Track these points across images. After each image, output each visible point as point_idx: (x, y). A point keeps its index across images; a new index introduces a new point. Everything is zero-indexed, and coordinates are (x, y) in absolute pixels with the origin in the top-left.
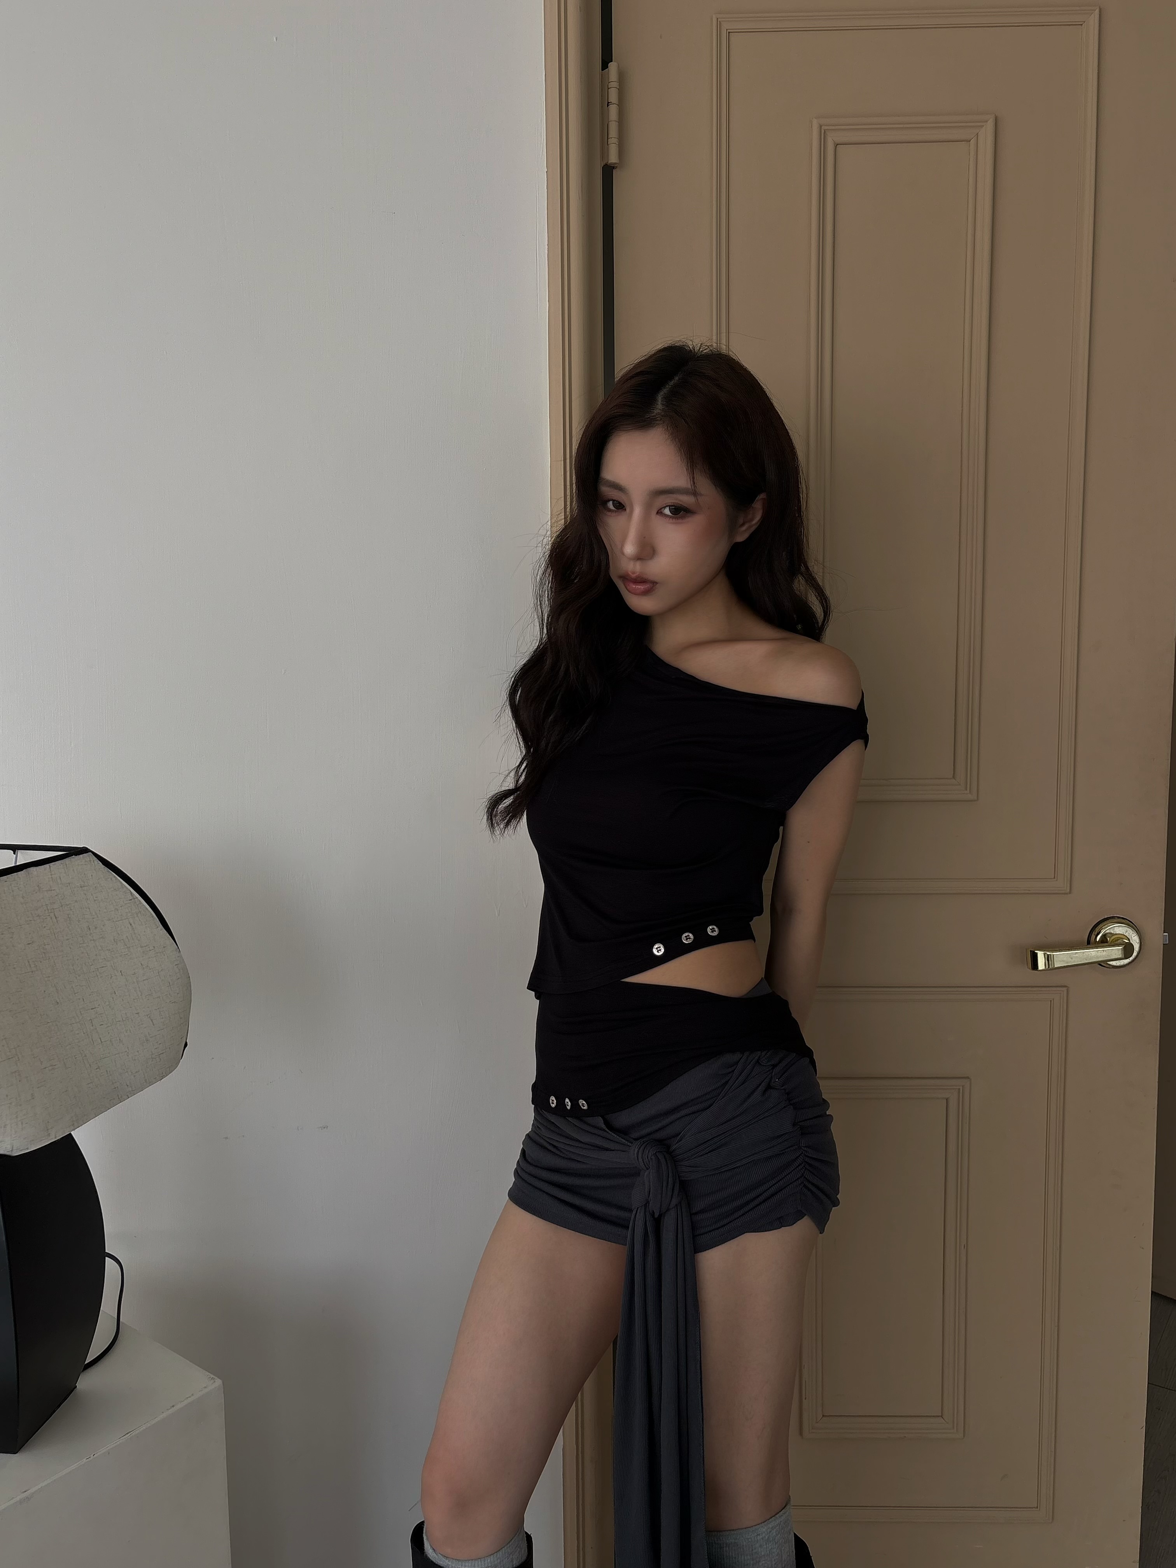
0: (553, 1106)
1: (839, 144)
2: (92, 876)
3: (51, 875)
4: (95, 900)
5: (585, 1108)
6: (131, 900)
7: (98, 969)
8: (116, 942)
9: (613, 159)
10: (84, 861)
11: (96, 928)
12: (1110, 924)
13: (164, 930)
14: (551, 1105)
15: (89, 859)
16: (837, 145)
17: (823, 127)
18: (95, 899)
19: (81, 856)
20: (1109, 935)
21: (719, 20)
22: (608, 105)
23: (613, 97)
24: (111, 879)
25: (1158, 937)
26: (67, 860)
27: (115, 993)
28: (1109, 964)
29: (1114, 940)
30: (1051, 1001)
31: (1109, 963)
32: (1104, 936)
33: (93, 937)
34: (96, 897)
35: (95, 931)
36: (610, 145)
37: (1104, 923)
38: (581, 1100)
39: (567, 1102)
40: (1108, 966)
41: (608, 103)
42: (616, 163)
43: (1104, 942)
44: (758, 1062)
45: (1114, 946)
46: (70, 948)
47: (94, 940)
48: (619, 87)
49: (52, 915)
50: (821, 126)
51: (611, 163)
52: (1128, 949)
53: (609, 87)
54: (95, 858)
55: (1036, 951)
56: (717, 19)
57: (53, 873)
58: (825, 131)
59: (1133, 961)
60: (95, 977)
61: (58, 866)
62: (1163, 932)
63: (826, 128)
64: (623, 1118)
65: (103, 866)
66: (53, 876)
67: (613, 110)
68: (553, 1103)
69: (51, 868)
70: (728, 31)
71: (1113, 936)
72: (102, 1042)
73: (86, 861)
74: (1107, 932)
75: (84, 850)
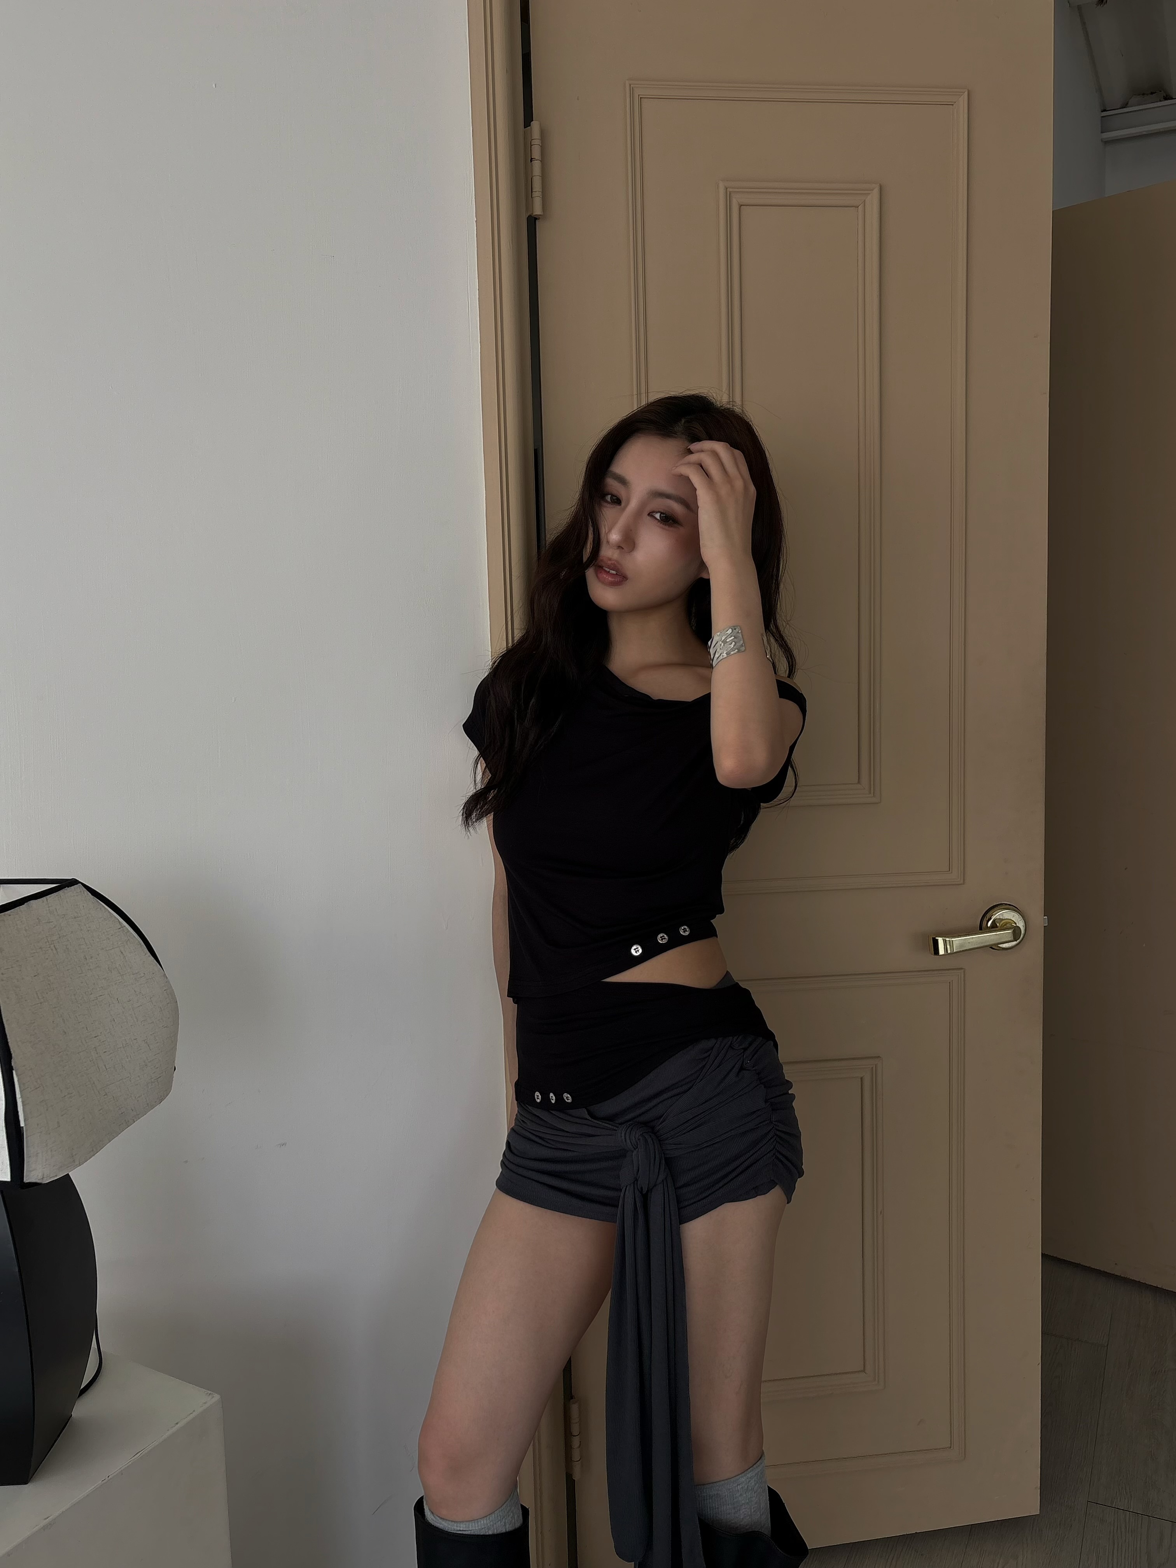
0: (538, 1101)
1: (743, 205)
2: (83, 906)
3: (49, 907)
4: (88, 931)
5: (569, 1101)
6: (120, 928)
7: (97, 997)
8: (111, 970)
9: (537, 211)
10: (75, 892)
11: (92, 957)
12: (998, 911)
13: (152, 957)
14: (537, 1100)
15: (79, 891)
16: (741, 206)
17: (728, 189)
18: (89, 929)
19: (72, 887)
20: (998, 921)
21: (631, 86)
22: (531, 161)
23: (536, 153)
24: (101, 909)
25: (1040, 920)
26: (61, 892)
27: (114, 1021)
28: (999, 947)
29: (1003, 925)
30: (950, 983)
31: (999, 945)
32: (994, 921)
33: (89, 966)
34: (90, 927)
35: (91, 960)
36: (534, 198)
37: (995, 909)
38: (566, 1094)
39: (552, 1097)
40: (998, 948)
41: (532, 159)
42: (541, 215)
43: (994, 927)
44: (731, 1047)
45: (1004, 930)
46: (71, 978)
47: (91, 969)
48: (542, 144)
49: (52, 946)
50: (727, 188)
51: (536, 215)
52: (1016, 931)
53: (532, 144)
54: (85, 889)
55: (937, 938)
56: (630, 85)
57: (50, 905)
58: (730, 193)
59: (1020, 942)
60: (95, 1005)
61: (53, 898)
62: (1043, 915)
63: (731, 190)
64: (608, 1107)
65: (93, 897)
66: (50, 908)
67: (537, 166)
68: (538, 1098)
69: (48, 900)
70: (640, 96)
71: (1002, 921)
72: (107, 1069)
73: (77, 893)
74: (998, 917)
75: (73, 882)
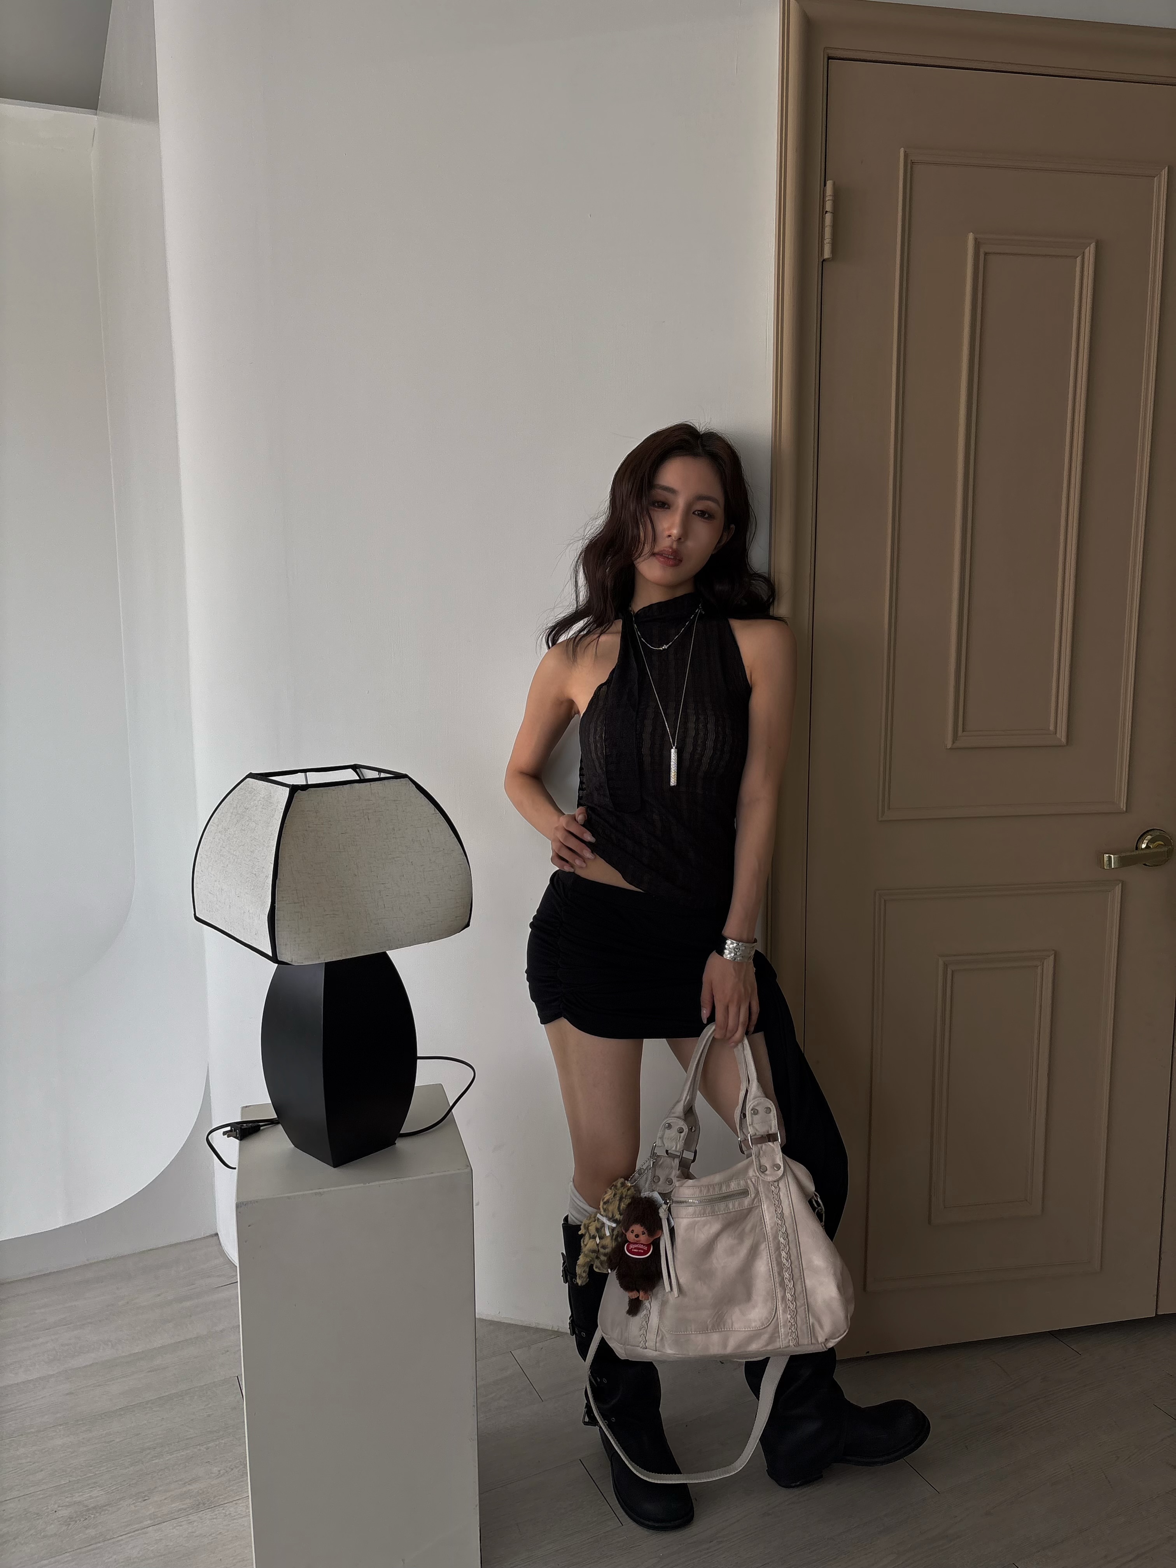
2: (406, 795)
7: (394, 857)
11: (400, 830)
15: (405, 782)
19: (399, 780)
24: (420, 799)
26: (386, 782)
27: (403, 876)
33: (395, 835)
34: (404, 809)
35: (398, 832)
46: (376, 841)
47: (396, 838)
60: (390, 862)
65: (414, 789)
69: (377, 785)
73: (401, 784)
75: (405, 776)
